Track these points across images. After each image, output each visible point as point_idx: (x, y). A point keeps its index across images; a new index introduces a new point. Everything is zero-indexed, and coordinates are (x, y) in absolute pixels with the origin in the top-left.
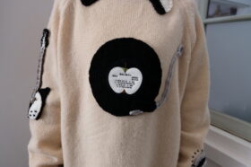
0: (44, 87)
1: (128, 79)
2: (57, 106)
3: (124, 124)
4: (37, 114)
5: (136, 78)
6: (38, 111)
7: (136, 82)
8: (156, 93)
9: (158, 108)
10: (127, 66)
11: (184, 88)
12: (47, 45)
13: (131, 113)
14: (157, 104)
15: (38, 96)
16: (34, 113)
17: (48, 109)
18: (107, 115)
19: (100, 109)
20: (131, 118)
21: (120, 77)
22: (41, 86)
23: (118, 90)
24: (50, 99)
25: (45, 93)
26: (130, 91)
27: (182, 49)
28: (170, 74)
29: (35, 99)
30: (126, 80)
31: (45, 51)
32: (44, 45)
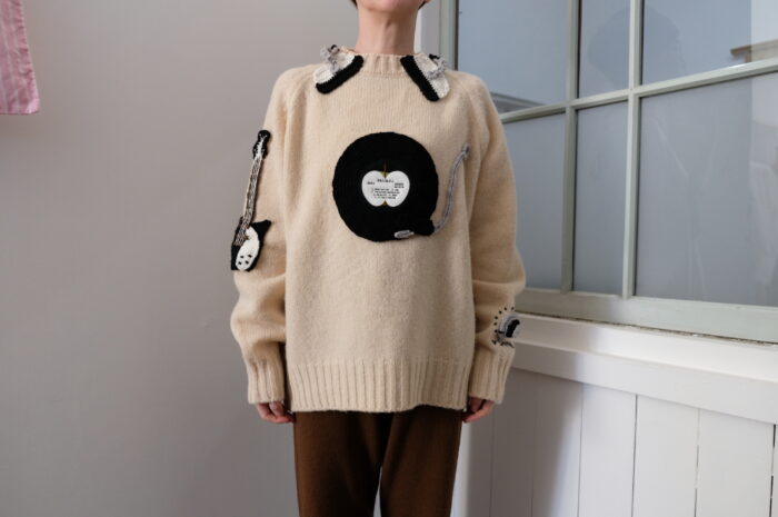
0: (258, 219)
1: (390, 186)
2: (281, 250)
3: (387, 253)
4: (251, 261)
5: (401, 185)
6: (254, 255)
7: (400, 190)
8: (433, 208)
9: (436, 232)
10: (387, 169)
11: (474, 190)
12: (265, 153)
13: (396, 235)
14: (435, 225)
15: (251, 232)
16: (246, 258)
17: (267, 252)
18: (363, 243)
19: (352, 234)
20: (396, 244)
21: (378, 185)
22: (253, 218)
23: (375, 201)
24: (270, 237)
25: (263, 228)
26: (394, 202)
27: (468, 150)
28: (452, 184)
29: (247, 238)
30: (386, 188)
31: (262, 163)
32: (259, 155)
